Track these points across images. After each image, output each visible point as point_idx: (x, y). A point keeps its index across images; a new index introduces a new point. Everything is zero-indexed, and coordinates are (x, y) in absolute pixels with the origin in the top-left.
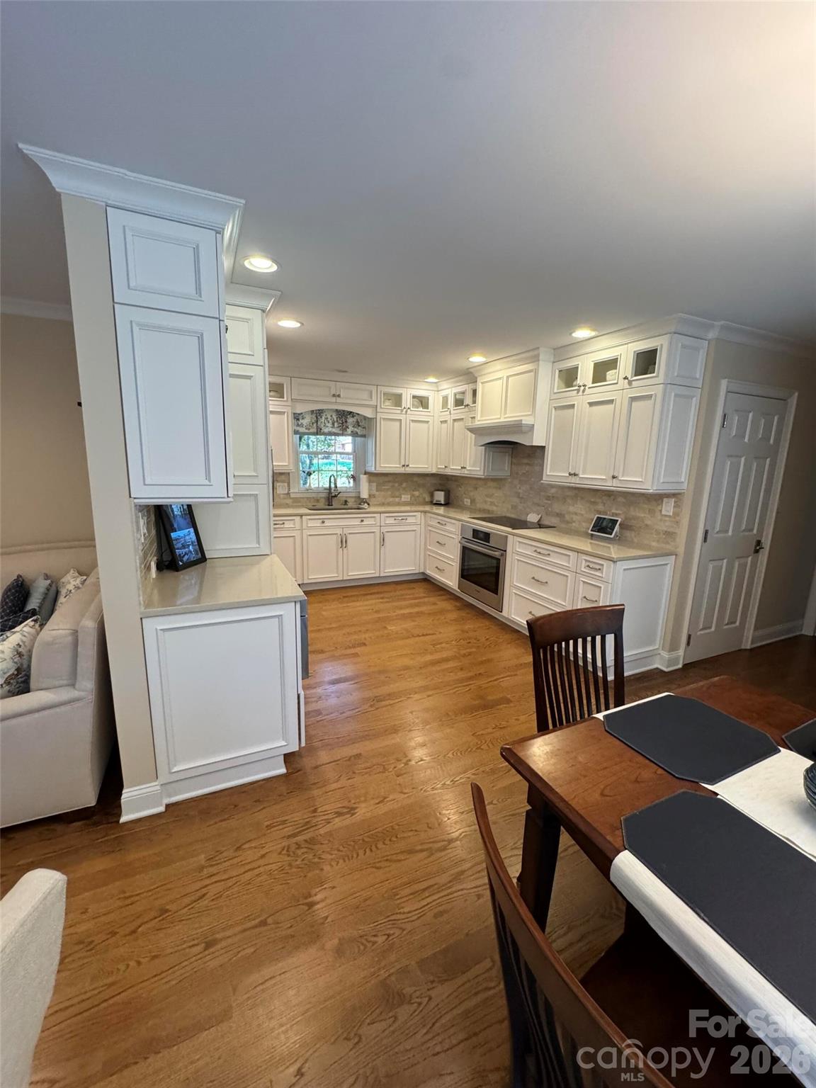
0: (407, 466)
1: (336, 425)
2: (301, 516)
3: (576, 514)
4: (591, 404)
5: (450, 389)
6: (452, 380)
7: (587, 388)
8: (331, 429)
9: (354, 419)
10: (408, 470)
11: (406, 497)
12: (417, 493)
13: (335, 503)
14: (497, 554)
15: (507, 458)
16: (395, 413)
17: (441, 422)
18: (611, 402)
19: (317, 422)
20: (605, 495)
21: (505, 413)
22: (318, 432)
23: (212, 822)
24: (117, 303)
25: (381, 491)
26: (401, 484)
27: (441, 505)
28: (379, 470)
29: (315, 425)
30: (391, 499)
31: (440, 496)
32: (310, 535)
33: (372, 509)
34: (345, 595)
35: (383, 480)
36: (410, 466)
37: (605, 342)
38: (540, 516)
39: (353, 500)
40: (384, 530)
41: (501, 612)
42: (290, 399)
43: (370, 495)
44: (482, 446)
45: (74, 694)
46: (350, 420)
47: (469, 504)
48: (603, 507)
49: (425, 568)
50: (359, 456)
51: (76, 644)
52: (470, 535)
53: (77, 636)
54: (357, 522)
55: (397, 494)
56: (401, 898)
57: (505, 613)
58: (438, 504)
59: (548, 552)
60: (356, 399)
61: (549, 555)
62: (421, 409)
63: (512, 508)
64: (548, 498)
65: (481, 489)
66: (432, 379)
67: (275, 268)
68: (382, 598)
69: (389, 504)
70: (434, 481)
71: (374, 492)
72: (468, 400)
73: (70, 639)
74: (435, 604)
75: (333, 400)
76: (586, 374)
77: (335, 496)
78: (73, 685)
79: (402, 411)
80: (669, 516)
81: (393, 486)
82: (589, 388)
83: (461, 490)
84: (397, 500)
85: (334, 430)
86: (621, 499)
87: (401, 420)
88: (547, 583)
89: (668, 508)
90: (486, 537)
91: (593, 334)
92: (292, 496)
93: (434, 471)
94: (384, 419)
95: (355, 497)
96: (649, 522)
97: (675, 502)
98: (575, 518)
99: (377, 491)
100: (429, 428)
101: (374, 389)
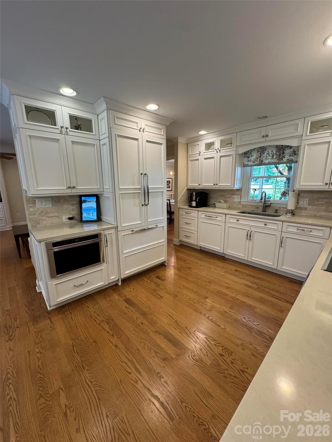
1: (275, 157)
2: (226, 214)
8: (270, 160)
9: (292, 150)
19: (261, 157)
22: (261, 163)
29: (259, 159)
32: (230, 227)
39: (283, 210)
40: (285, 235)
42: (235, 147)
43: (296, 208)
46: (287, 151)
54: (262, 225)
71: (303, 205)
77: (269, 206)
85: (273, 161)
94: (308, 145)
101: (300, 122)
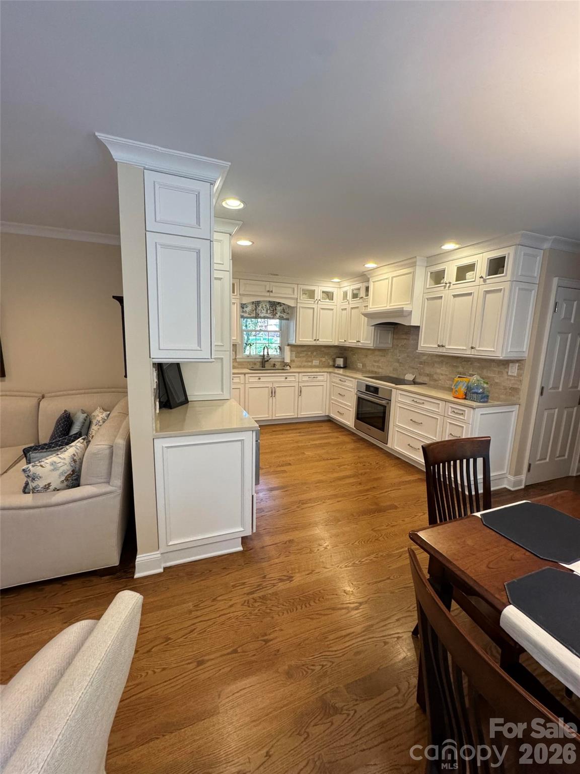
0: (318, 340)
1: (269, 312)
2: (245, 374)
3: (442, 375)
4: (455, 296)
5: (349, 286)
6: (351, 280)
7: (452, 284)
8: (265, 314)
9: (282, 308)
10: (318, 343)
11: (316, 362)
12: (324, 359)
13: (267, 365)
14: (384, 402)
15: (390, 335)
16: (310, 303)
17: (342, 309)
18: (470, 294)
19: (256, 309)
20: (465, 361)
21: (390, 302)
22: (257, 316)
23: (195, 581)
24: (148, 231)
25: (300, 357)
26: (312, 353)
27: (341, 367)
28: (298, 343)
29: (254, 311)
30: (306, 364)
31: (340, 361)
32: (250, 388)
33: (292, 370)
34: (274, 430)
35: (299, 349)
36: (320, 340)
37: (467, 252)
38: (414, 376)
39: (279, 364)
40: (301, 385)
41: (387, 444)
42: (238, 294)
43: (291, 361)
44: (372, 326)
45: (109, 488)
46: (279, 308)
47: (361, 367)
48: (462, 370)
49: (329, 412)
50: (284, 333)
51: (111, 454)
52: (364, 389)
53: (113, 449)
54: (283, 379)
55: (310, 359)
56: (329, 641)
57: (389, 445)
58: (339, 367)
59: (423, 402)
60: (284, 294)
61: (423, 403)
62: (328, 301)
63: (393, 370)
64: (421, 363)
65: (370, 356)
66: (336, 280)
67: (242, 206)
68: (300, 433)
69: (304, 367)
70: (335, 351)
71: (294, 358)
72: (362, 293)
73: (107, 452)
74: (338, 438)
75: (268, 294)
76: (451, 274)
77: (267, 361)
78: (108, 482)
79: (315, 302)
80: (515, 377)
81: (307, 354)
82: (453, 285)
83: (355, 357)
84: (310, 364)
85: (267, 315)
86: (477, 364)
87: (314, 308)
88: (422, 423)
89: (513, 370)
90: (376, 390)
91: (457, 246)
92: (238, 360)
93: (336, 344)
94: (302, 307)
95: (281, 362)
96: (497, 381)
97: (518, 366)
98: (441, 377)
99: (296, 357)
100: (333, 314)
101: (295, 287)
